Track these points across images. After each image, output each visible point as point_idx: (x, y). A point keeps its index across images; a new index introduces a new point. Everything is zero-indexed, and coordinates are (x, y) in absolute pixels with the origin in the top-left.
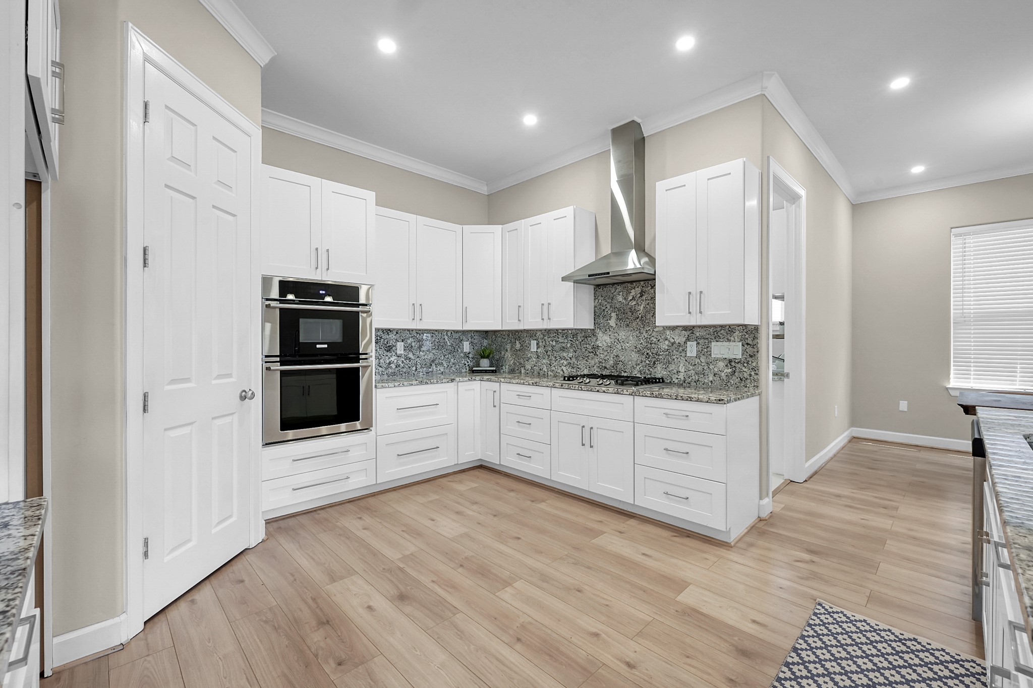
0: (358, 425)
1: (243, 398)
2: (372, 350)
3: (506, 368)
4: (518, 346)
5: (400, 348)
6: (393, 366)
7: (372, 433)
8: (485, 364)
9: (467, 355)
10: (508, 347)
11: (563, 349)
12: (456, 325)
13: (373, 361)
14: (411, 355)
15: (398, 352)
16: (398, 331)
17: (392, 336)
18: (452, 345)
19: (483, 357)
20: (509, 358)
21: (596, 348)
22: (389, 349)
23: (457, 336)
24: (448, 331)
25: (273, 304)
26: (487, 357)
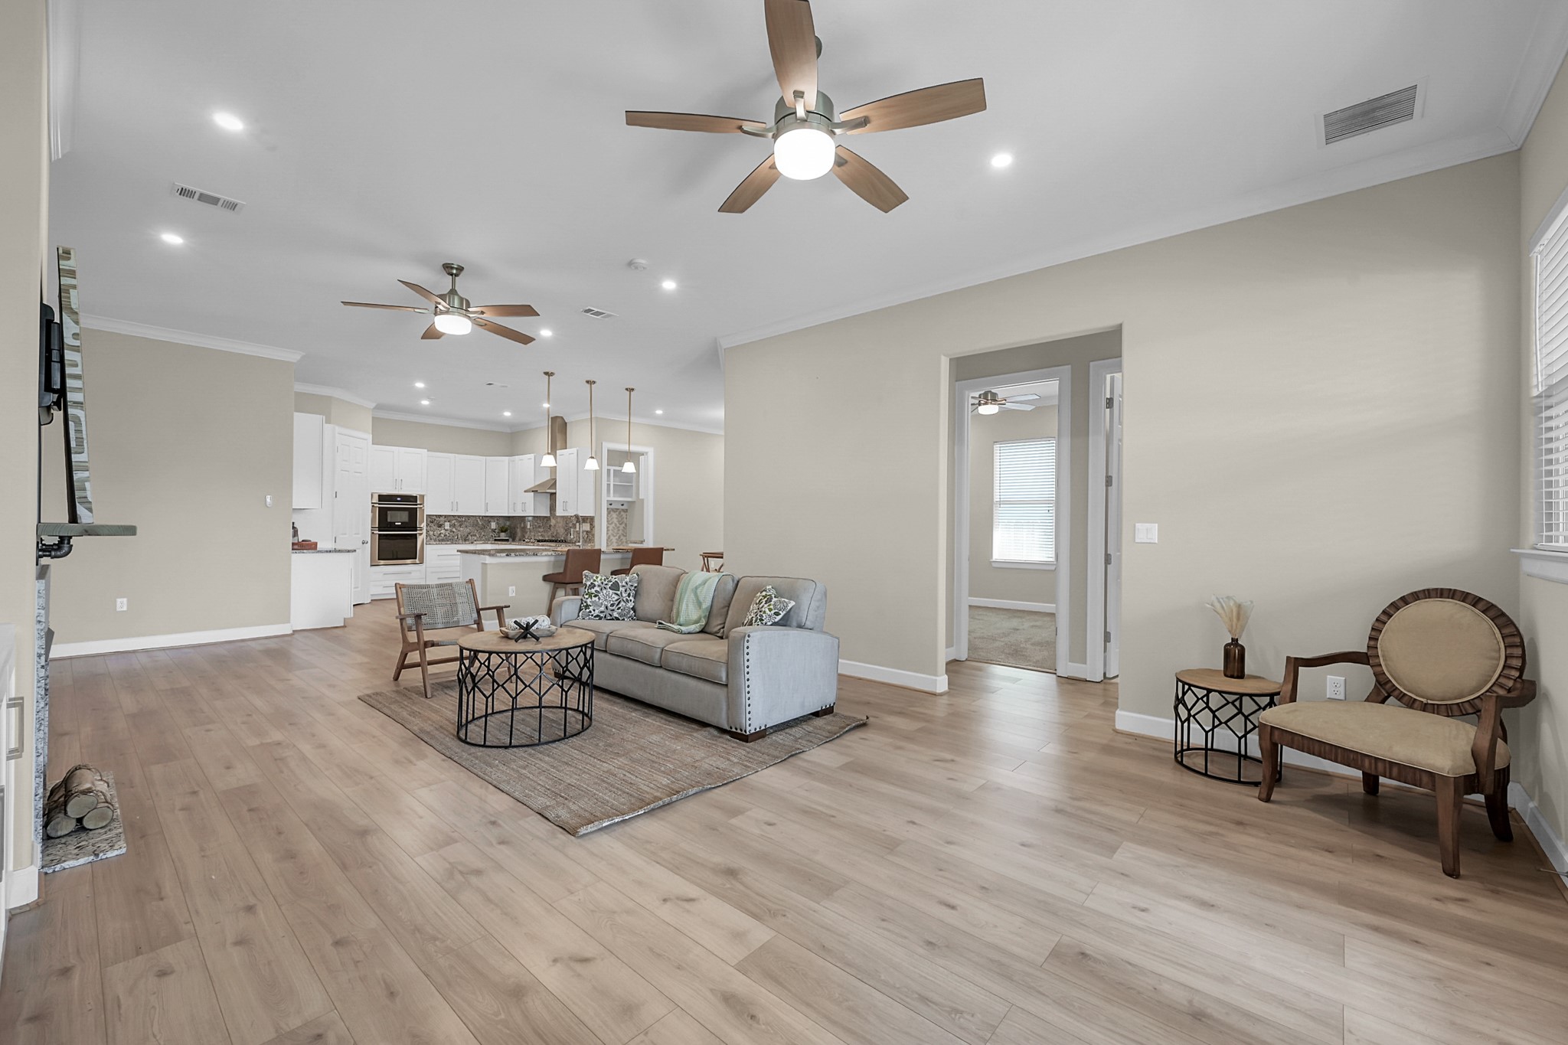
0: (417, 561)
1: (363, 543)
2: (424, 525)
3: (517, 539)
4: (522, 525)
5: (447, 525)
6: (442, 535)
7: (424, 565)
8: (503, 536)
9: (494, 531)
10: (518, 526)
11: (540, 527)
12: (481, 512)
13: (424, 531)
14: (454, 530)
15: (446, 528)
16: (445, 516)
17: (442, 519)
18: (483, 524)
19: (502, 532)
20: (519, 534)
21: (550, 526)
22: (440, 526)
23: (487, 519)
24: (479, 516)
25: (375, 505)
26: (505, 532)
